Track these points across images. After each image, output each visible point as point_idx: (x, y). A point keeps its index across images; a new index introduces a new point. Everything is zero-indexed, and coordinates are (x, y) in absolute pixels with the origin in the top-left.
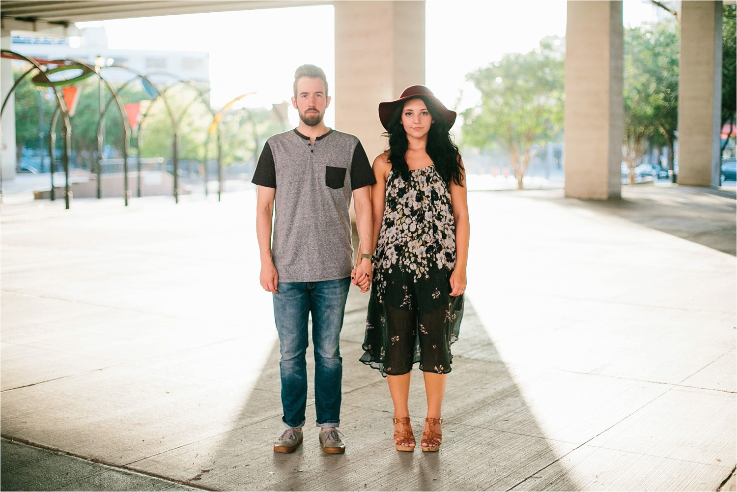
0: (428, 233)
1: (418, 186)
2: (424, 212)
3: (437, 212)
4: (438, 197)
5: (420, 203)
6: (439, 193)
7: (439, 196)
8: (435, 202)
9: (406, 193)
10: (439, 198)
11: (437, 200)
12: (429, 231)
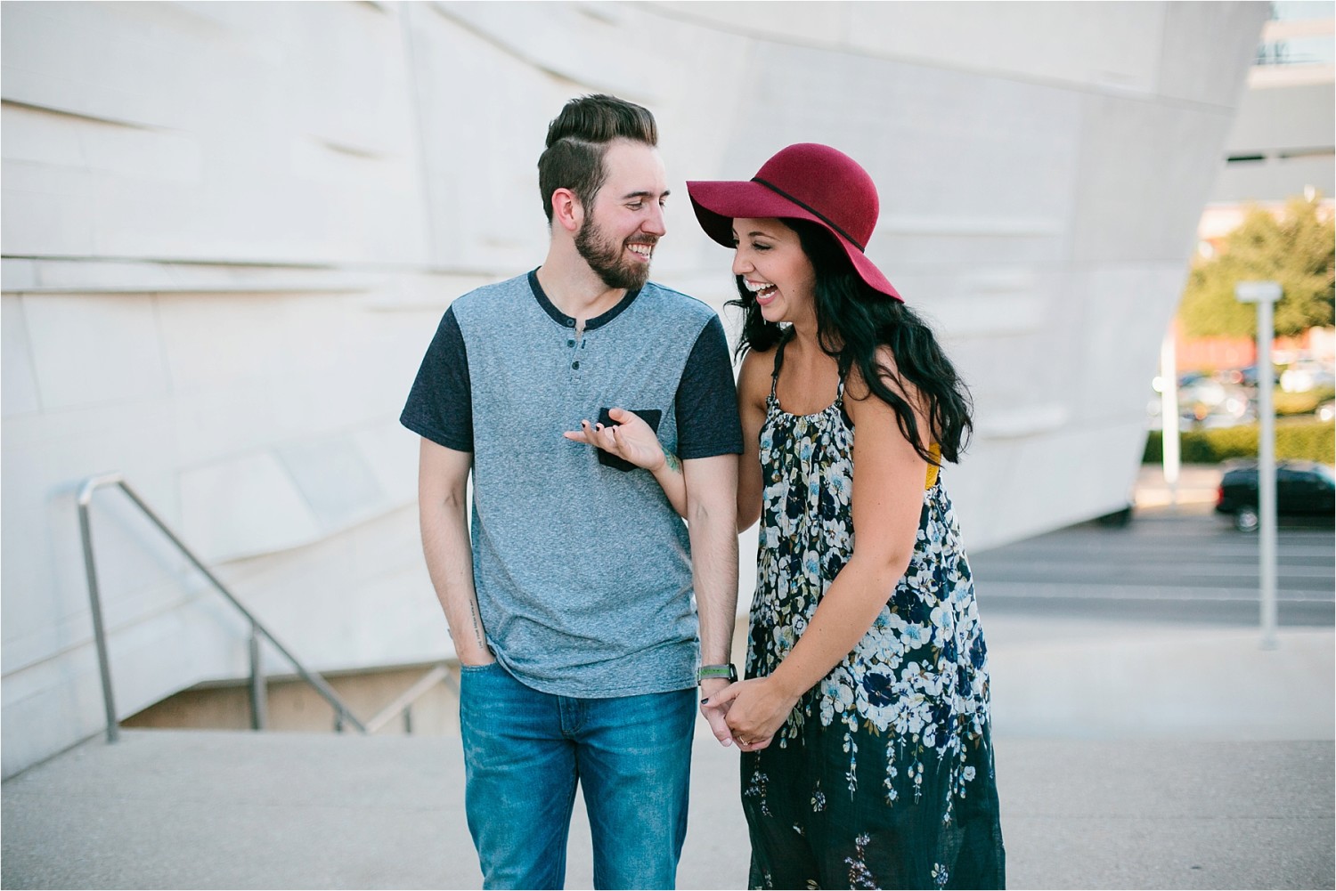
0: (802, 614)
1: (795, 470)
2: (803, 548)
3: (828, 556)
4: (834, 508)
5: (795, 521)
6: (835, 498)
7: (837, 505)
8: (826, 524)
9: (772, 483)
10: (837, 511)
11: (829, 518)
12: (806, 607)
